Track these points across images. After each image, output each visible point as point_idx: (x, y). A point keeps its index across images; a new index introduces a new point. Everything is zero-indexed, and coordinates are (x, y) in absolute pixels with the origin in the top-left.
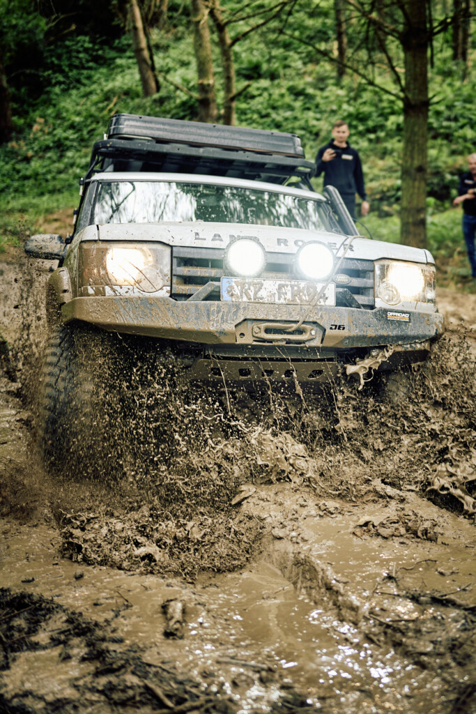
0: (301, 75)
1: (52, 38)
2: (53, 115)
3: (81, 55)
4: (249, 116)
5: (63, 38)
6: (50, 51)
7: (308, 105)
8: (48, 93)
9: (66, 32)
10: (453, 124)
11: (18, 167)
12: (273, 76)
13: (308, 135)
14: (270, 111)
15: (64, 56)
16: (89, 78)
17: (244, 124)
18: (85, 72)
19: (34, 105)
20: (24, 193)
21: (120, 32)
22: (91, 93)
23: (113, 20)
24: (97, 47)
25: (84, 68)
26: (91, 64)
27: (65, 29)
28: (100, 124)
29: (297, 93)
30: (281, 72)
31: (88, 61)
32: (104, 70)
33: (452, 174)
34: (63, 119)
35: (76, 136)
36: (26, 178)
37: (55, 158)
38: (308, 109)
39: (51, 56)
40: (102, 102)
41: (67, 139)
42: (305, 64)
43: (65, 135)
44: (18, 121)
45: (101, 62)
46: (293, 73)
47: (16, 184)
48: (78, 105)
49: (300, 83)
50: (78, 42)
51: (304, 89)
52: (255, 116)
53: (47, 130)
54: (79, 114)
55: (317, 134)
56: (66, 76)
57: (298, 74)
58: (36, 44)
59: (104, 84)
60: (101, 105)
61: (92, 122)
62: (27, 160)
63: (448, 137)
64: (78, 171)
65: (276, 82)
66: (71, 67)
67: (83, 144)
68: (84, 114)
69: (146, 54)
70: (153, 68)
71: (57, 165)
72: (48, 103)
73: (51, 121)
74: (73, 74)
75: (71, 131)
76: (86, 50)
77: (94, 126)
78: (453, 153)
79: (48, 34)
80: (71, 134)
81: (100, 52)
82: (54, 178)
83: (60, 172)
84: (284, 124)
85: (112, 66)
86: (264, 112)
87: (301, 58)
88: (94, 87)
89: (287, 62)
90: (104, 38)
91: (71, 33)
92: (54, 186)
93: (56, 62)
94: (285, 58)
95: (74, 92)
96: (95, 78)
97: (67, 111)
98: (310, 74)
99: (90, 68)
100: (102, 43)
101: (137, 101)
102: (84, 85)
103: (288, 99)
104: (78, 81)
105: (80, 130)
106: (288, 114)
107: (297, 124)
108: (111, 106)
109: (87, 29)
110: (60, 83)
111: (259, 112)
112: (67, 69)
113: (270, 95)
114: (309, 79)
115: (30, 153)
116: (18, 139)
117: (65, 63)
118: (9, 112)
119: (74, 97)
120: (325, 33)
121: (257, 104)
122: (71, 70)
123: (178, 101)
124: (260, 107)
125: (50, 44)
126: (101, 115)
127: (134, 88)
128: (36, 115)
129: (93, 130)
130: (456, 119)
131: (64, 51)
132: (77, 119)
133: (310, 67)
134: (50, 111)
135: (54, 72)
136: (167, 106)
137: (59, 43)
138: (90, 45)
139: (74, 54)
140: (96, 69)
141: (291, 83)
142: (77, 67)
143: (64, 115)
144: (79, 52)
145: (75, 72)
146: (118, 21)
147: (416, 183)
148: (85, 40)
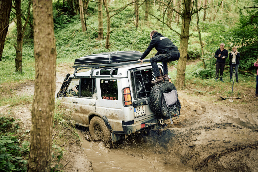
0: (125, 27)
2: (57, 36)
3: (65, 20)
4: (112, 38)
5: (60, 16)
6: (57, 19)
7: (128, 35)
12: (117, 27)
13: (129, 44)
14: (117, 36)
16: (67, 26)
17: (111, 40)
18: (66, 25)
21: (75, 14)
22: (67, 30)
23: (74, 11)
24: (69, 18)
25: (65, 24)
26: (67, 22)
27: (61, 13)
28: (71, 39)
29: (125, 32)
30: (120, 26)
31: (66, 22)
32: (71, 24)
35: (64, 42)
37: (58, 48)
38: (128, 36)
39: (57, 20)
40: (71, 33)
41: (62, 43)
42: (126, 24)
43: (61, 42)
45: (70, 22)
46: (123, 26)
48: (64, 33)
49: (126, 29)
50: (64, 17)
51: (127, 31)
52: (114, 38)
54: (65, 36)
55: (131, 43)
56: (61, 26)
57: (124, 26)
59: (71, 28)
60: (71, 34)
61: (68, 38)
64: (65, 52)
65: (118, 28)
66: (62, 23)
67: (66, 44)
68: (66, 36)
69: (84, 20)
70: (85, 24)
71: (59, 50)
73: (57, 38)
74: (63, 25)
75: (63, 41)
76: (66, 19)
77: (69, 39)
79: (57, 14)
80: (62, 41)
81: (70, 20)
82: (59, 54)
83: (60, 52)
84: (122, 40)
85: (73, 23)
86: (116, 37)
87: (125, 22)
88: (68, 29)
89: (121, 23)
90: (71, 16)
91: (63, 14)
92: (59, 56)
93: (58, 22)
94: (120, 22)
95: (63, 30)
96: (68, 26)
97: (62, 35)
98: (128, 26)
99: (67, 24)
100: (71, 17)
101: (81, 33)
102: (66, 28)
103: (122, 33)
104: (64, 27)
105: (65, 40)
106: (123, 37)
107: (126, 40)
108: (73, 34)
109: (66, 13)
110: (59, 27)
111: (115, 37)
112: (61, 24)
113: (117, 32)
114: (127, 28)
117: (61, 22)
119: (63, 31)
120: (131, 15)
121: (113, 34)
122: (62, 24)
123: (92, 33)
124: (115, 35)
125: (57, 17)
126: (71, 36)
127: (80, 29)
129: (69, 40)
131: (61, 19)
132: (65, 37)
133: (127, 24)
135: (58, 24)
136: (89, 34)
137: (59, 17)
138: (67, 18)
139: (63, 20)
140: (69, 24)
141: (123, 29)
142: (64, 23)
143: (61, 36)
144: (64, 19)
145: (63, 24)
146: (75, 11)
147: (184, 62)
148: (66, 16)
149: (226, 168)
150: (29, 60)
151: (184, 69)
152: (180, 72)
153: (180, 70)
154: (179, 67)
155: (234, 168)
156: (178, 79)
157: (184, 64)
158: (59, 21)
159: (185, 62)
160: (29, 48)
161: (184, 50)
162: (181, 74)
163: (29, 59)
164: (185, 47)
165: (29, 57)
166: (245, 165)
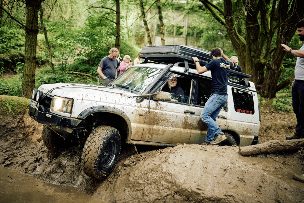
147: (32, 64)
149: (142, 183)
151: (34, 74)
152: (28, 78)
153: (27, 75)
154: (26, 70)
155: (154, 180)
156: (25, 88)
157: (33, 67)
159: (34, 64)
161: (32, 48)
162: (29, 80)
164: (33, 45)
166: (168, 172)
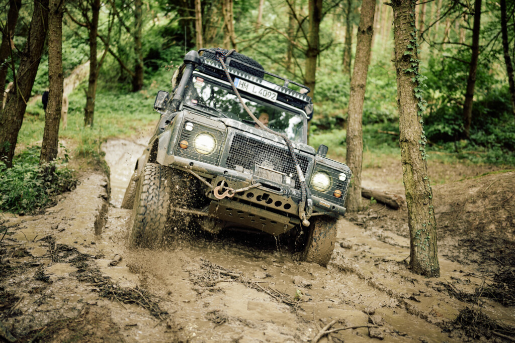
1: (165, 47)
2: (161, 80)
5: (169, 47)
6: (163, 52)
8: (160, 70)
9: (171, 44)
10: (336, 95)
11: (143, 101)
15: (169, 55)
19: (153, 75)
20: (142, 112)
33: (333, 117)
34: (165, 82)
36: (145, 106)
39: (164, 55)
44: (146, 82)
47: (140, 109)
50: (176, 49)
53: (157, 86)
58: (158, 49)
62: (146, 98)
63: (333, 100)
66: (171, 60)
72: (160, 75)
73: (159, 82)
76: (179, 53)
78: (335, 108)
79: (164, 45)
91: (173, 45)
93: (165, 57)
97: (166, 78)
98: (273, 68)
99: (179, 61)
109: (180, 43)
110: (165, 66)
115: (148, 96)
116: (144, 89)
117: (169, 58)
118: (142, 78)
120: (283, 50)
125: (164, 49)
128: (153, 80)
130: (338, 92)
131: (169, 52)
134: (160, 78)
135: (164, 62)
137: (168, 49)
138: (180, 51)
139: (173, 54)
144: (175, 53)
146: (192, 41)
148: (178, 49)
150: (110, 115)
158: (167, 55)
160: (112, 97)
163: (109, 112)
165: (110, 110)
